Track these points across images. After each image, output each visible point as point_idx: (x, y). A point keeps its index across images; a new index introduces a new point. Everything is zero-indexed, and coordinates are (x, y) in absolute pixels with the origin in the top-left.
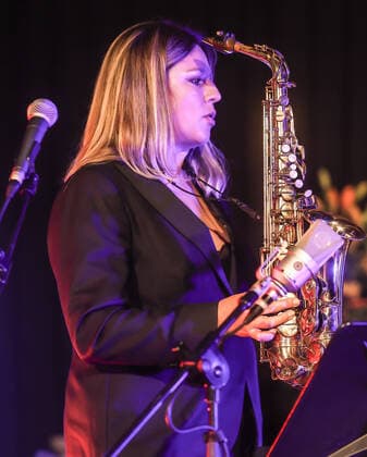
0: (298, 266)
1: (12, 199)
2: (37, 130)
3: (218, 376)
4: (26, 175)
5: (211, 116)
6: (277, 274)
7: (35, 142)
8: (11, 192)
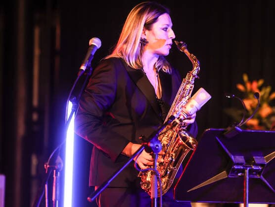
0: (192, 106)
1: (80, 77)
2: (93, 50)
3: (157, 149)
4: (87, 67)
5: (170, 45)
6: (184, 109)
7: (91, 55)
8: (80, 74)
